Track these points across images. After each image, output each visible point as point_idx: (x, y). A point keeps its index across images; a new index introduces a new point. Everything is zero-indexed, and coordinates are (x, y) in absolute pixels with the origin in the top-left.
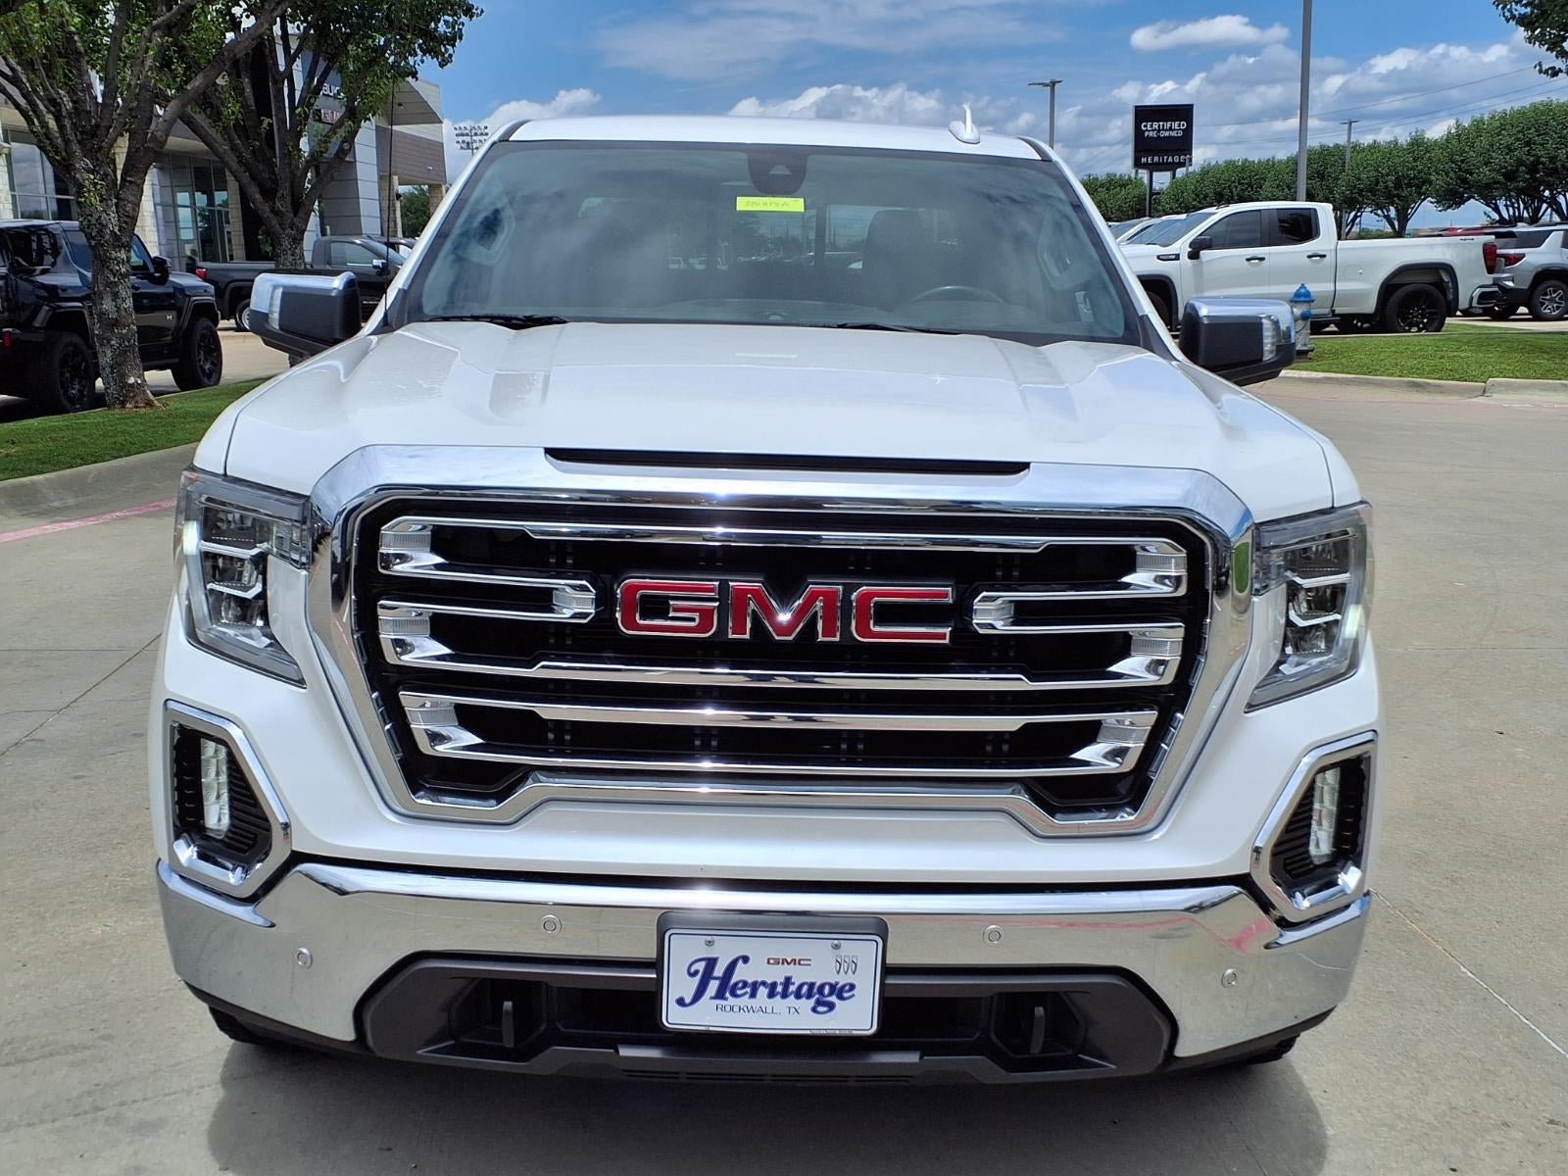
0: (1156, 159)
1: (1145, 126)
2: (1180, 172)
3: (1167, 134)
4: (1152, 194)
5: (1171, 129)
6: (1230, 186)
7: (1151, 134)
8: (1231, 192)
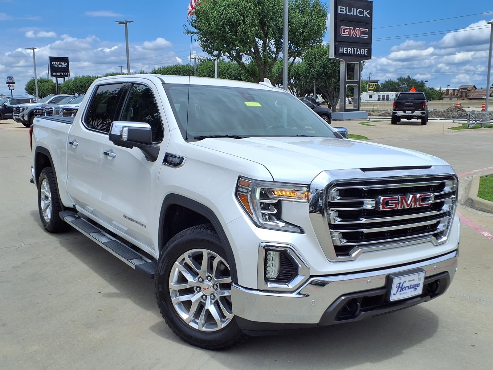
0: (58, 74)
1: (53, 63)
2: (66, 79)
3: (61, 66)
4: (58, 85)
5: (62, 65)
6: (85, 84)
7: (55, 66)
8: (85, 85)
